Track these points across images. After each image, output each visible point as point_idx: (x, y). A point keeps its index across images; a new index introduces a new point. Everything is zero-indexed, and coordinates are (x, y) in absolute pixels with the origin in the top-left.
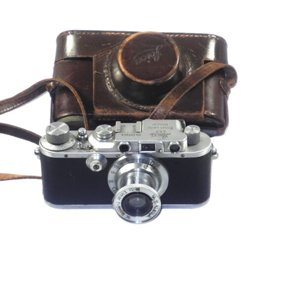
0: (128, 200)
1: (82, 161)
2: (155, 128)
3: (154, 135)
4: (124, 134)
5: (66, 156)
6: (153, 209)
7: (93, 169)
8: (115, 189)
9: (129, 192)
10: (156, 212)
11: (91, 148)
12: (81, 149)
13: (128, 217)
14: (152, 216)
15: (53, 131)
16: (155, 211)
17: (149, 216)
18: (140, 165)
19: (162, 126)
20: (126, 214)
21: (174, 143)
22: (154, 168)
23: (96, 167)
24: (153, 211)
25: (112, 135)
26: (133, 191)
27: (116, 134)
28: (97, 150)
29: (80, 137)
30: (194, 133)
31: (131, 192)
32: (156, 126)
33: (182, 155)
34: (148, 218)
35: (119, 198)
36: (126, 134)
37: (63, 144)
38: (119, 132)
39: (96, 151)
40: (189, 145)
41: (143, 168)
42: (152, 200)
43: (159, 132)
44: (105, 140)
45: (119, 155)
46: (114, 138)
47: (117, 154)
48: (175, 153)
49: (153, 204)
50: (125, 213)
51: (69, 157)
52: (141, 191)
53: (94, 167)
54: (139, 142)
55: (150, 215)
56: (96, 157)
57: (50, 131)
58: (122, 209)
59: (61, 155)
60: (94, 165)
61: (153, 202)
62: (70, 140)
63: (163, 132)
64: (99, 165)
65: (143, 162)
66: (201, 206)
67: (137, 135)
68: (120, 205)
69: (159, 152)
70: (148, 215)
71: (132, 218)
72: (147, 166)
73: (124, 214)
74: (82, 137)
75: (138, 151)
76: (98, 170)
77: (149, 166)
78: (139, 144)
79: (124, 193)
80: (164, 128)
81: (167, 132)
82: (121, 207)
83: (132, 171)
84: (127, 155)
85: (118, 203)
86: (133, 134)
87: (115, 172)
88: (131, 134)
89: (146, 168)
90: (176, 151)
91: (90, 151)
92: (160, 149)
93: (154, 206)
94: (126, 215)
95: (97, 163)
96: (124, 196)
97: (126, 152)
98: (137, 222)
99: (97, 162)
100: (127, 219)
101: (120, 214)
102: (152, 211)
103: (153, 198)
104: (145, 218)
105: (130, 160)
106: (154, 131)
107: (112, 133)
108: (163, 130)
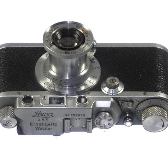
2: (49, 125)
3: (50, 115)
4: (83, 117)
33: (19, 93)
36: (80, 117)
38: (88, 119)
42: (53, 43)
43: (45, 119)
44: (103, 110)
49: (51, 39)
51: (143, 93)
52: (64, 51)
53: (115, 81)
56: (112, 92)
63: (41, 119)
68: (86, 38)
73: (82, 30)
75: (67, 98)
76: (111, 78)
79: (82, 50)
80: (40, 125)
81: (37, 118)
85: (89, 40)
86: (73, 117)
90: (27, 97)
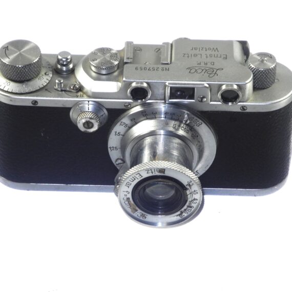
0: (144, 189)
1: (63, 113)
2: (195, 55)
3: (193, 71)
4: (139, 66)
5: (35, 102)
6: (187, 204)
7: (82, 129)
8: (120, 161)
9: (145, 175)
10: (193, 209)
11: (80, 89)
12: (62, 91)
13: (143, 215)
14: (185, 215)
15: (12, 57)
16: (191, 207)
17: (179, 215)
18: (167, 124)
19: (209, 52)
20: (139, 211)
21: (230, 88)
22: (191, 128)
23: (88, 124)
24: (188, 207)
25: (118, 68)
26: (154, 174)
27: (125, 66)
28: (90, 94)
29: (59, 66)
30: (266, 67)
31: (150, 174)
32: (197, 52)
33: (243, 108)
34: (179, 218)
35: (128, 185)
36: (143, 66)
37: (29, 80)
38: (130, 63)
39: (89, 97)
40: (255, 88)
41: (171, 129)
42: (186, 189)
43: (203, 65)
44: (104, 77)
45: (130, 104)
46: (121, 74)
47: (126, 103)
48: (230, 104)
49: (189, 196)
50: (137, 208)
51: (39, 105)
52: (167, 174)
53: (84, 124)
54: (167, 84)
55: (182, 213)
56: (89, 106)
57: (7, 56)
58: (132, 202)
59: (26, 101)
60: (84, 121)
61: (188, 192)
62: (43, 72)
63: (209, 65)
64: (92, 121)
65: (172, 119)
66: (272, 192)
67: (163, 70)
68: (130, 196)
69: (202, 101)
70: (179, 213)
71: (150, 218)
72: (179, 126)
73: (136, 211)
74: (64, 68)
75: (165, 99)
76: (92, 130)
77: (182, 125)
78: (165, 86)
79: (137, 176)
80: (211, 56)
81: (217, 66)
82: (131, 199)
83: (152, 134)
84: (143, 105)
85: (126, 193)
86: (156, 66)
87: (122, 133)
88: (152, 66)
89: (177, 130)
90: (232, 102)
91: (77, 96)
92: (204, 97)
93: (190, 200)
94: (139, 213)
95: (91, 118)
96: (136, 181)
97: (142, 99)
98: (160, 224)
99: (90, 115)
100: (141, 218)
101: (129, 210)
102: (185, 207)
103: (188, 187)
104: (173, 218)
105: (149, 113)
106: (193, 62)
107: (118, 64)
108: (209, 60)
